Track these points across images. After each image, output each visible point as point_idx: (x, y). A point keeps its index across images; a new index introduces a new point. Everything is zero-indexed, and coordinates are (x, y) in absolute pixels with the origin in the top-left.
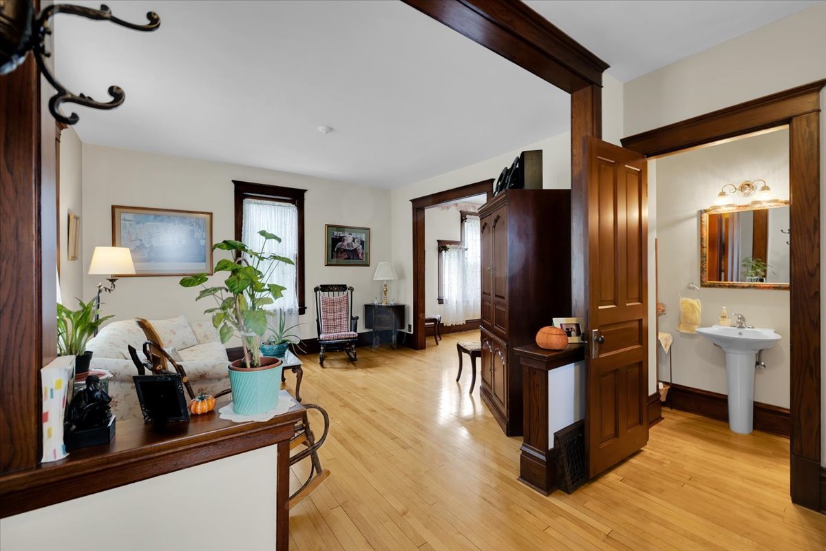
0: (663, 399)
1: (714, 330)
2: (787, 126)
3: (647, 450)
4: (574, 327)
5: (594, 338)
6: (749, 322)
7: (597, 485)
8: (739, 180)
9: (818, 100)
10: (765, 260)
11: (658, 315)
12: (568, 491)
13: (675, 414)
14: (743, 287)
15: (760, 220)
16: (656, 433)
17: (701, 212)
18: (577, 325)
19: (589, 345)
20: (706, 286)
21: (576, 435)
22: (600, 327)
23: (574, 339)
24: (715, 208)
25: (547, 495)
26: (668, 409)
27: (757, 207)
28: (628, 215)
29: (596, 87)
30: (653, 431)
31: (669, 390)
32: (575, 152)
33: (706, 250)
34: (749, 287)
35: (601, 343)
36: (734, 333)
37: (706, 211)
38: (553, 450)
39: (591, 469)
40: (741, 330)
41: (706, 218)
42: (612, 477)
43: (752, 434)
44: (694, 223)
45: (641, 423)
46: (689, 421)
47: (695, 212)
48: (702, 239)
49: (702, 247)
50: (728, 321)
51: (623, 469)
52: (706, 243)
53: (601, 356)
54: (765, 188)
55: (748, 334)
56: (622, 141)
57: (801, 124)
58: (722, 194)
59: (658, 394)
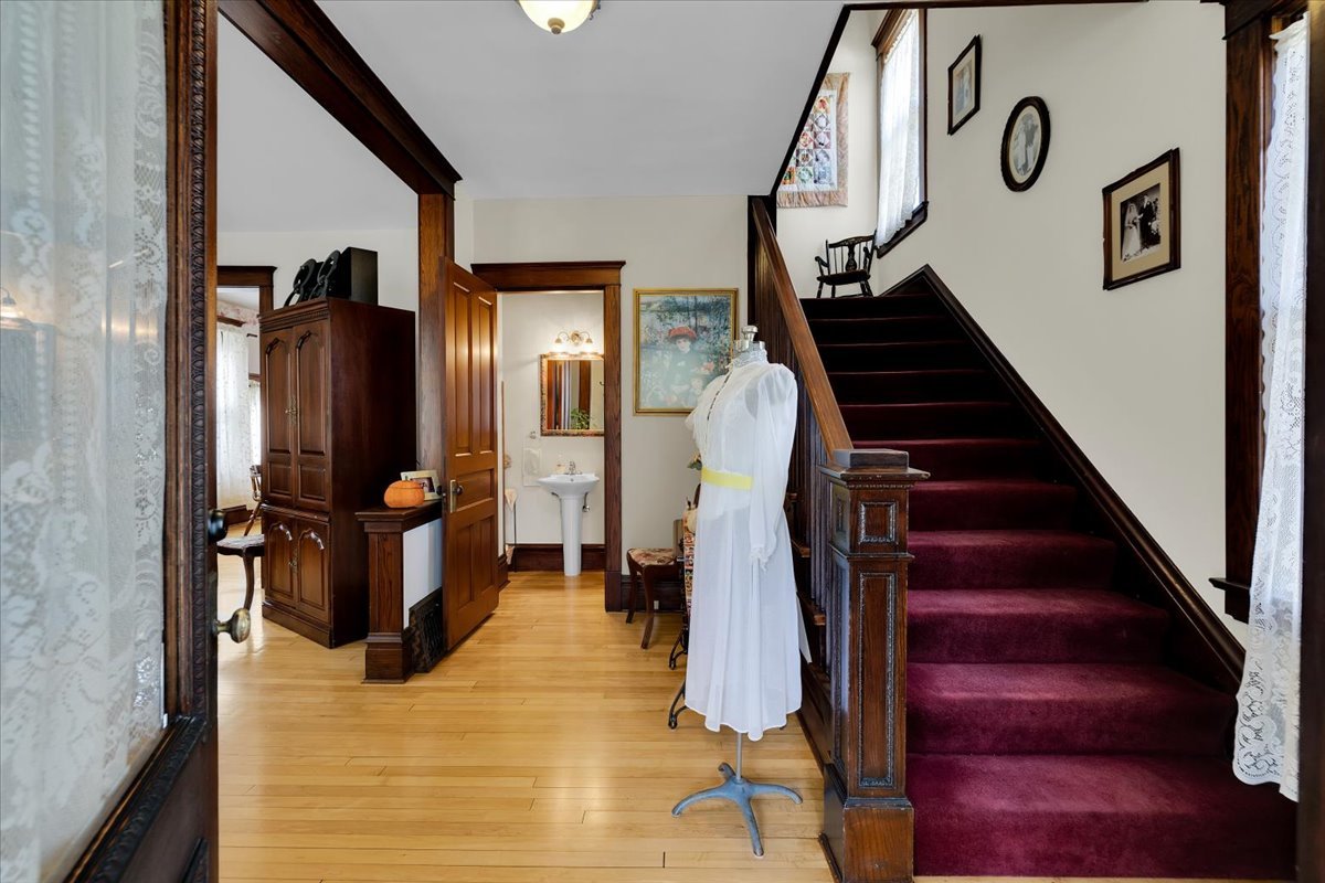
0: (509, 561)
1: (553, 479)
2: (602, 292)
3: (498, 612)
4: (426, 482)
5: (452, 489)
6: (577, 469)
7: (455, 655)
8: (571, 329)
9: (619, 277)
10: (588, 412)
11: (504, 468)
12: (426, 670)
13: (519, 576)
14: (574, 435)
15: (585, 369)
16: (505, 596)
17: (542, 357)
18: (430, 479)
19: (447, 498)
20: (546, 435)
21: (433, 607)
22: (458, 477)
23: (430, 496)
24: (552, 354)
25: (405, 681)
26: (513, 573)
27: (583, 358)
28: (482, 352)
29: (449, 198)
30: (502, 594)
31: (514, 550)
32: (423, 268)
33: (545, 397)
34: (578, 435)
35: (458, 494)
36: (567, 480)
37: (545, 356)
38: (409, 629)
39: (450, 640)
40: (572, 477)
41: (545, 361)
42: (469, 643)
43: (581, 575)
44: (536, 366)
45: (492, 583)
46: (530, 578)
47: (536, 356)
48: (542, 385)
49: (542, 394)
50: (563, 469)
51: (480, 633)
52: (545, 391)
53: (458, 510)
54: (589, 341)
55: (578, 479)
56: (473, 266)
57: (610, 291)
58: (558, 341)
59: (504, 555)
